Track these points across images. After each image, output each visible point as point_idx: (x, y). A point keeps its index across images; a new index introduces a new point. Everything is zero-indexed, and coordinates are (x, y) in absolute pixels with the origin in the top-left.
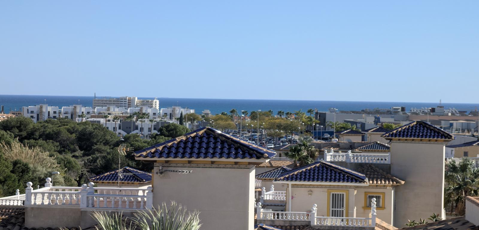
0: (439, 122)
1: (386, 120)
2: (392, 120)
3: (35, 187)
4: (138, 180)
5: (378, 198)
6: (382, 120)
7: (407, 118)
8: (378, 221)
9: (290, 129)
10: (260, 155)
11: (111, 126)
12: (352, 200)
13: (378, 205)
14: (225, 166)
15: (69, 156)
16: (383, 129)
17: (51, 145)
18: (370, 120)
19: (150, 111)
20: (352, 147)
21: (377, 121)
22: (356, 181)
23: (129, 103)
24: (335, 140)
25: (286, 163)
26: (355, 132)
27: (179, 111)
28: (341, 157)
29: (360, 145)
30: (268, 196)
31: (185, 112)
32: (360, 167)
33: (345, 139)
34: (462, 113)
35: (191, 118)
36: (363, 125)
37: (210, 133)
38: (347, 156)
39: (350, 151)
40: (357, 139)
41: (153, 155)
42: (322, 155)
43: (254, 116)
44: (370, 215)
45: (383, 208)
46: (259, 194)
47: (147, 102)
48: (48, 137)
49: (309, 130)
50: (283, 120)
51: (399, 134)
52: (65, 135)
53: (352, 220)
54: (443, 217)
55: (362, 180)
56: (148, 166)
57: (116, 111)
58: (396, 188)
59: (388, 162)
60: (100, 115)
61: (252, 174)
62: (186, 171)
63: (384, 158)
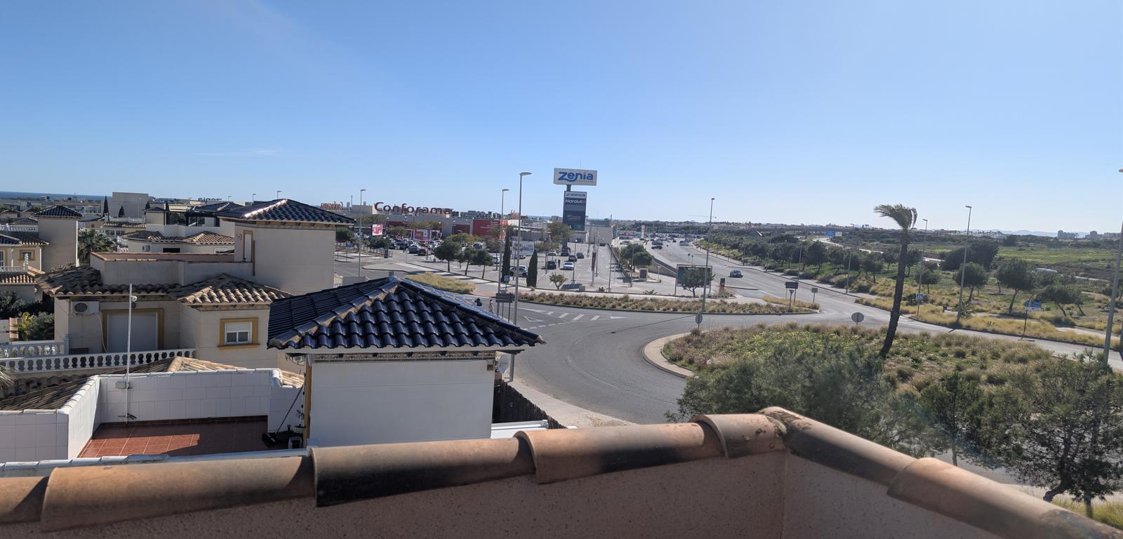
0: (74, 207)
1: (35, 204)
2: (41, 204)
5: (29, 254)
6: (32, 204)
7: (52, 203)
8: (30, 268)
12: (10, 255)
13: (30, 259)
16: (34, 210)
18: (24, 204)
20: (10, 221)
21: (29, 205)
22: (13, 243)
26: (10, 211)
28: (2, 228)
29: (16, 220)
32: (15, 234)
34: (90, 201)
36: (18, 208)
38: (6, 227)
39: (7, 224)
40: (14, 216)
44: (24, 265)
45: (34, 260)
51: (44, 213)
53: (10, 268)
54: (78, 265)
55: (17, 242)
58: (43, 247)
59: (37, 230)
63: (34, 228)
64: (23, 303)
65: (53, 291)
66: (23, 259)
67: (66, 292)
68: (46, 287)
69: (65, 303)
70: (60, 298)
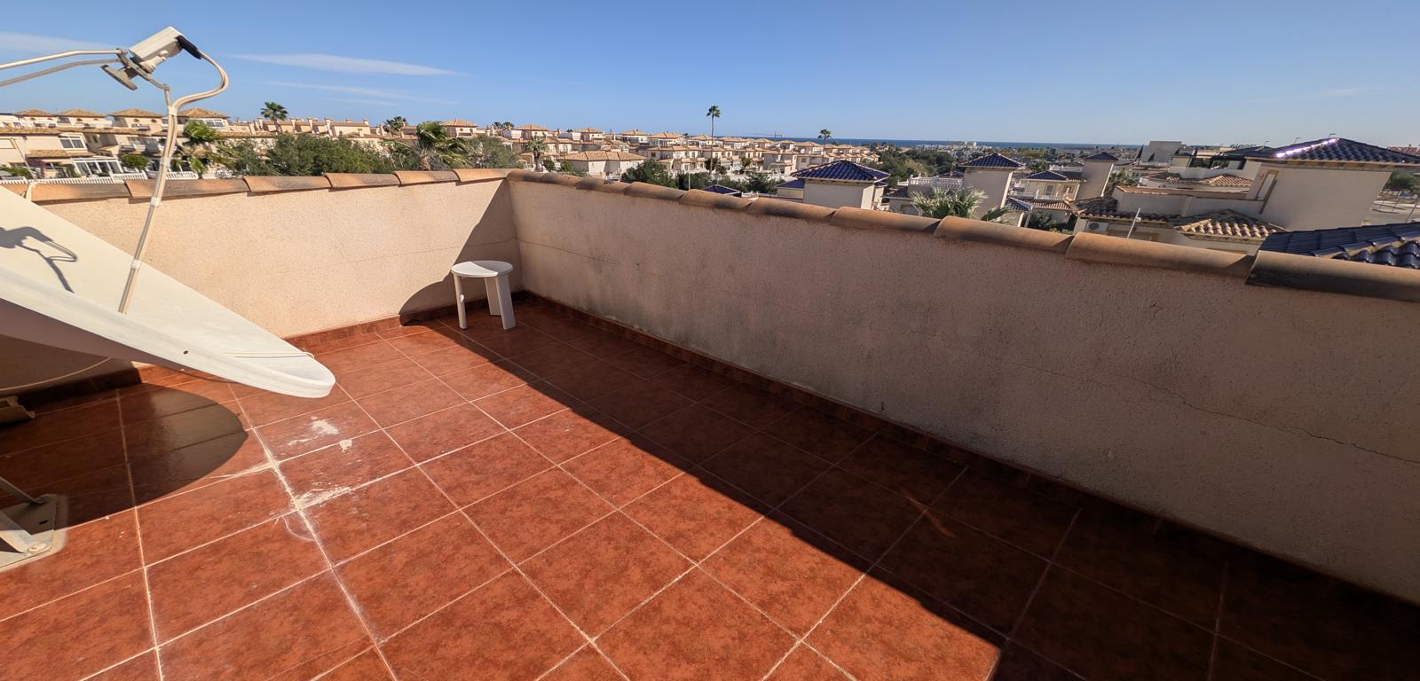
0: (1114, 154)
1: (1085, 152)
3: (914, 177)
4: (958, 176)
5: (1071, 187)
8: (1067, 197)
9: (1036, 156)
10: (1017, 165)
11: (952, 154)
12: (1058, 187)
13: (1069, 191)
14: (999, 170)
15: (931, 167)
17: (925, 161)
19: (971, 147)
20: (1065, 164)
22: (1062, 180)
23: (963, 143)
24: (1057, 161)
25: (1030, 172)
26: (1067, 158)
27: (985, 147)
28: (1058, 168)
30: (1017, 186)
31: (987, 148)
32: (1065, 173)
33: (1062, 161)
34: (1129, 150)
35: (989, 151)
37: (995, 155)
38: (1060, 169)
39: (1062, 166)
40: (1069, 161)
41: (966, 164)
42: (1048, 168)
43: (1019, 150)
44: (1064, 195)
45: (1072, 192)
46: (1012, 185)
47: (971, 144)
48: (924, 158)
49: (1046, 156)
50: (1031, 151)
51: (1091, 158)
52: (932, 157)
53: (1054, 197)
54: (1102, 195)
55: (1065, 179)
56: (963, 170)
57: (956, 147)
58: (1082, 183)
60: (948, 149)
61: (1011, 174)
62: (980, 172)
63: (1080, 169)
64: (1055, 222)
65: (1079, 212)
66: (1065, 191)
67: (1087, 214)
68: (1075, 209)
69: (1084, 221)
70: (1082, 218)
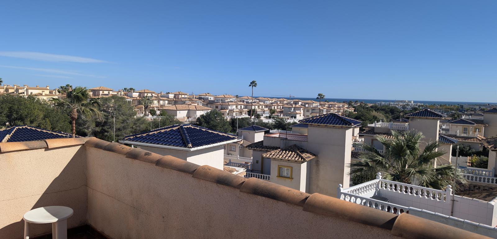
1: (482, 107)
2: (485, 107)
3: (377, 122)
4: (406, 122)
5: (479, 129)
6: (481, 107)
7: (490, 107)
8: (478, 135)
9: (452, 109)
10: (441, 116)
11: (399, 108)
12: (470, 130)
13: (479, 131)
14: (430, 119)
15: (388, 115)
16: (482, 110)
17: (383, 112)
18: (477, 107)
19: (410, 104)
20: (471, 115)
21: (480, 108)
22: (472, 124)
23: (405, 102)
24: (466, 113)
25: (450, 118)
26: (472, 111)
27: (419, 104)
28: (467, 117)
29: (474, 114)
30: (444, 127)
31: (420, 104)
32: (473, 120)
33: (469, 113)
35: (422, 106)
36: (475, 109)
37: (426, 110)
38: (469, 117)
39: (470, 116)
40: (473, 113)
41: (409, 115)
42: (461, 117)
43: (441, 106)
44: (476, 134)
45: (480, 132)
46: (440, 127)
47: (410, 102)
48: (382, 110)
49: (458, 109)
50: (450, 107)
51: (487, 112)
52: (387, 109)
53: (470, 135)
55: (474, 124)
56: (408, 118)
57: (401, 104)
58: (485, 127)
59: (483, 119)
60: (396, 105)
61: (439, 122)
62: (418, 120)
63: (482, 118)
64: (474, 151)
65: (490, 147)
66: (476, 131)
67: (495, 148)
68: (486, 145)
69: (494, 153)
70: (492, 150)
